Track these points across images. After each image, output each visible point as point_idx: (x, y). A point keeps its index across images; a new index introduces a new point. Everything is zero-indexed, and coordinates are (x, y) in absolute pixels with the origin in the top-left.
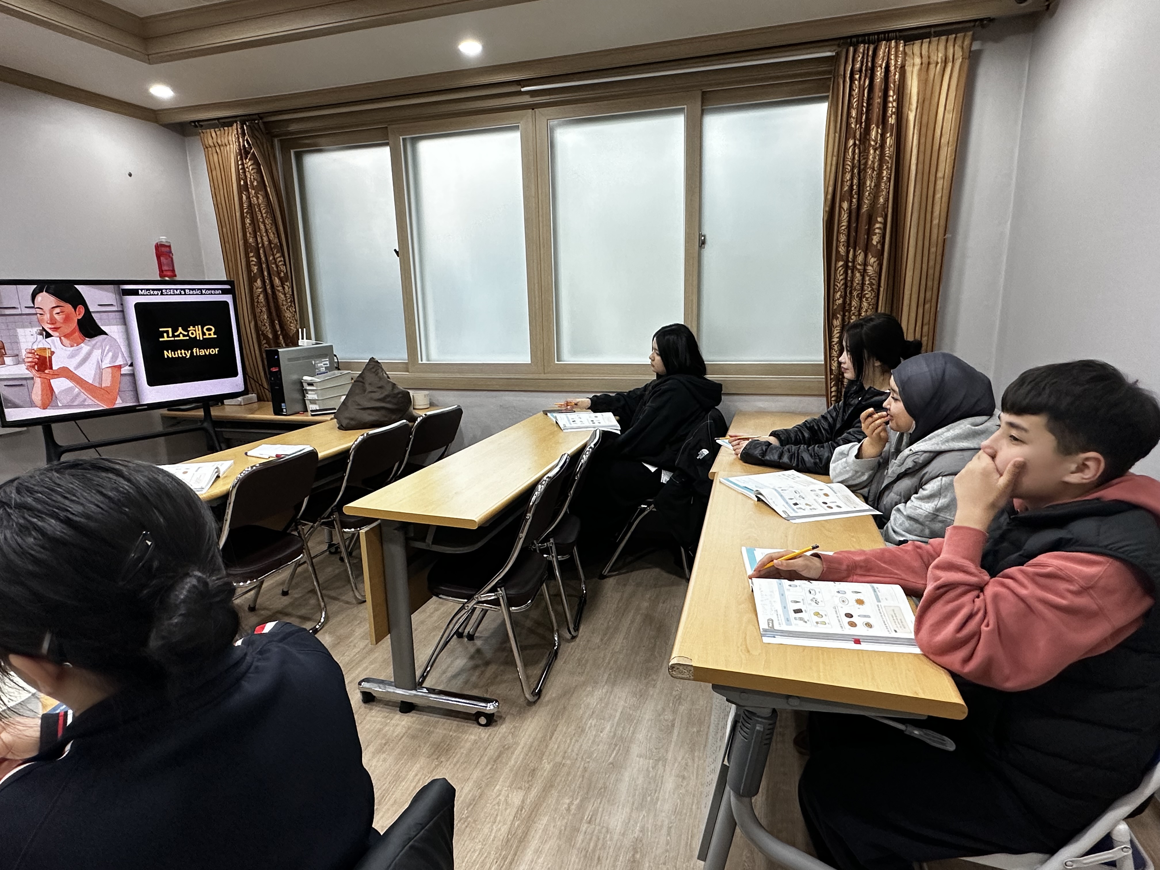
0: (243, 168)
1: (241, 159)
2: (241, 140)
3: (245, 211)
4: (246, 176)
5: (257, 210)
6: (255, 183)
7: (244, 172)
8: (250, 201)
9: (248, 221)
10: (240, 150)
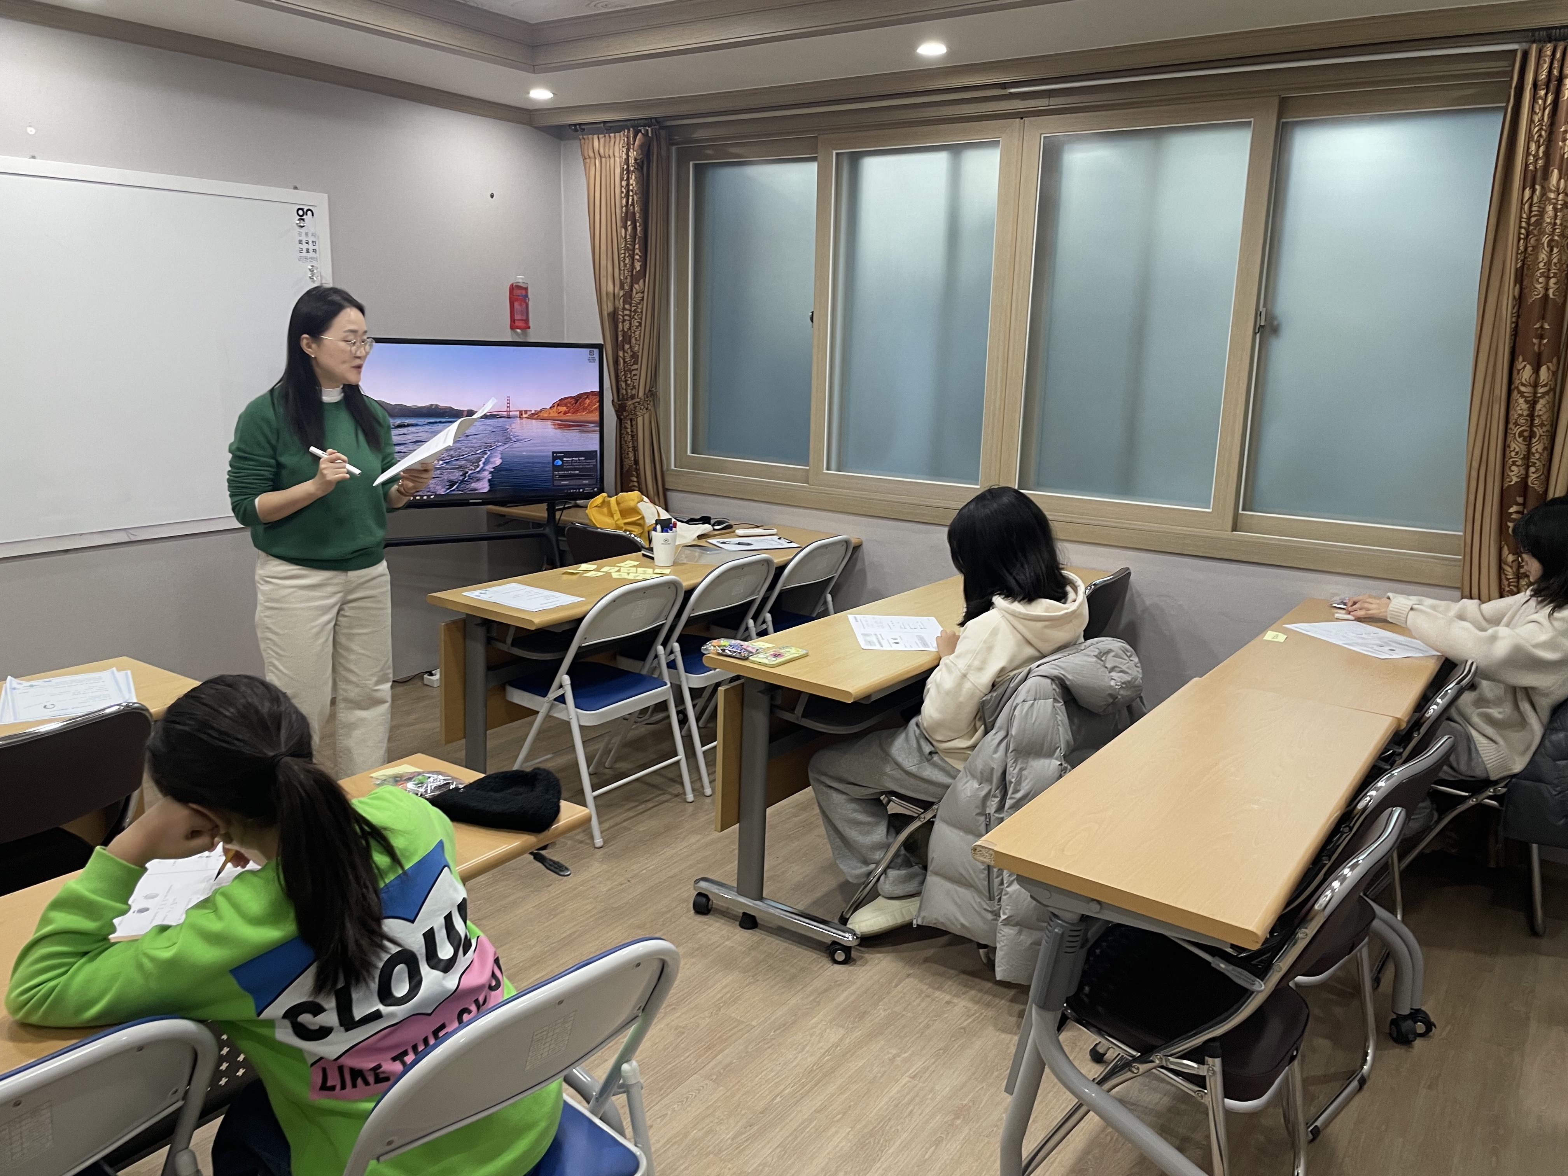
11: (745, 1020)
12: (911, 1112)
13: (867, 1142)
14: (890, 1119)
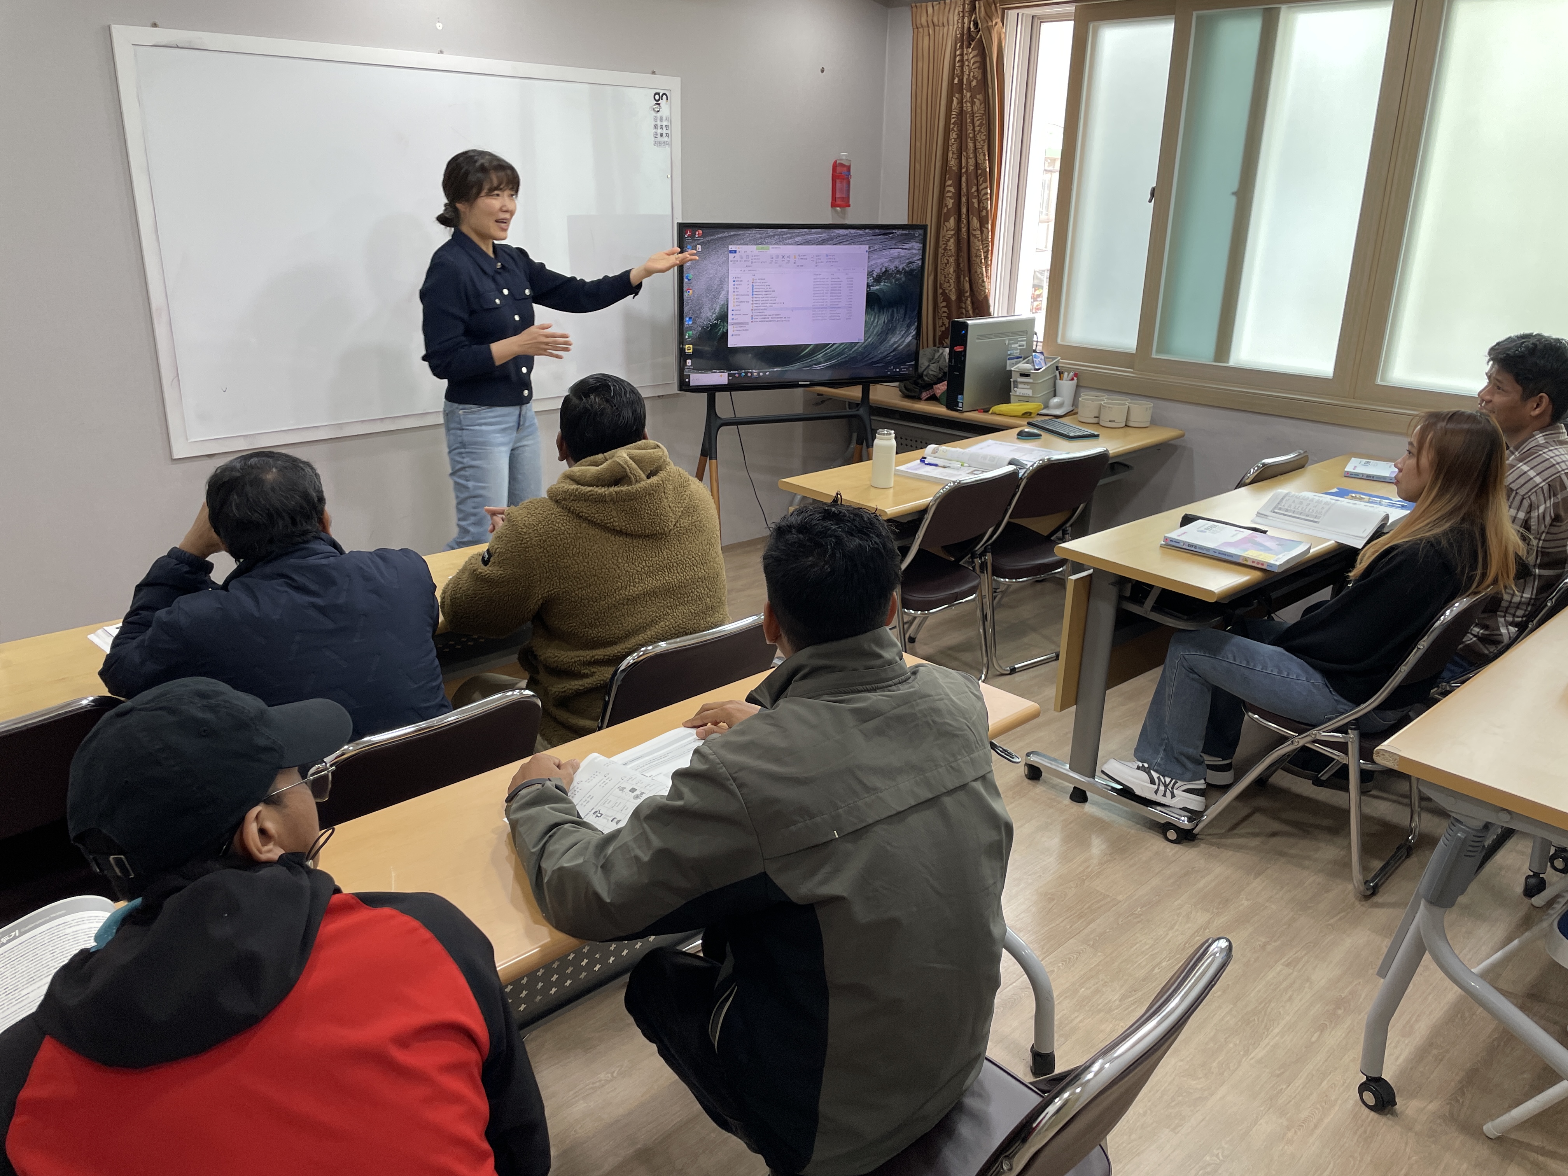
0: (962, 61)
1: (962, 47)
2: (966, 20)
3: (953, 120)
4: (962, 72)
5: (969, 120)
6: (974, 83)
7: (962, 67)
8: (962, 107)
9: (953, 135)
10: (962, 35)
11: (1111, 895)
12: (1290, 998)
13: (1252, 1019)
14: (1270, 1001)
